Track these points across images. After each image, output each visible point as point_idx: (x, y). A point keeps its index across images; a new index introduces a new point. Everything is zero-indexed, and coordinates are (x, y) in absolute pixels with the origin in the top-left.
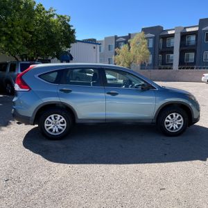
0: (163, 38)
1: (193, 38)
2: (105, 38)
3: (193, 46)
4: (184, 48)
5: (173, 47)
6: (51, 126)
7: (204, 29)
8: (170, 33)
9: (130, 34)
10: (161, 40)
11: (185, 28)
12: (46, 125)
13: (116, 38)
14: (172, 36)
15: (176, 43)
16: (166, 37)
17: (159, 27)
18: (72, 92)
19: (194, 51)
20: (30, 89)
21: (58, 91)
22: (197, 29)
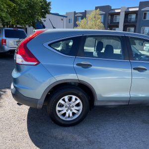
0: (111, 15)
1: (134, 16)
2: (67, 13)
3: (133, 22)
4: (126, 24)
5: (118, 23)
6: (64, 110)
7: (142, 10)
8: (117, 11)
9: (86, 11)
10: (110, 16)
11: (128, 8)
12: (58, 108)
13: (75, 13)
14: (118, 14)
15: (121, 19)
16: (114, 15)
17: (108, 6)
18: (93, 67)
19: (134, 26)
20: (39, 63)
21: (75, 66)
22: (137, 9)
